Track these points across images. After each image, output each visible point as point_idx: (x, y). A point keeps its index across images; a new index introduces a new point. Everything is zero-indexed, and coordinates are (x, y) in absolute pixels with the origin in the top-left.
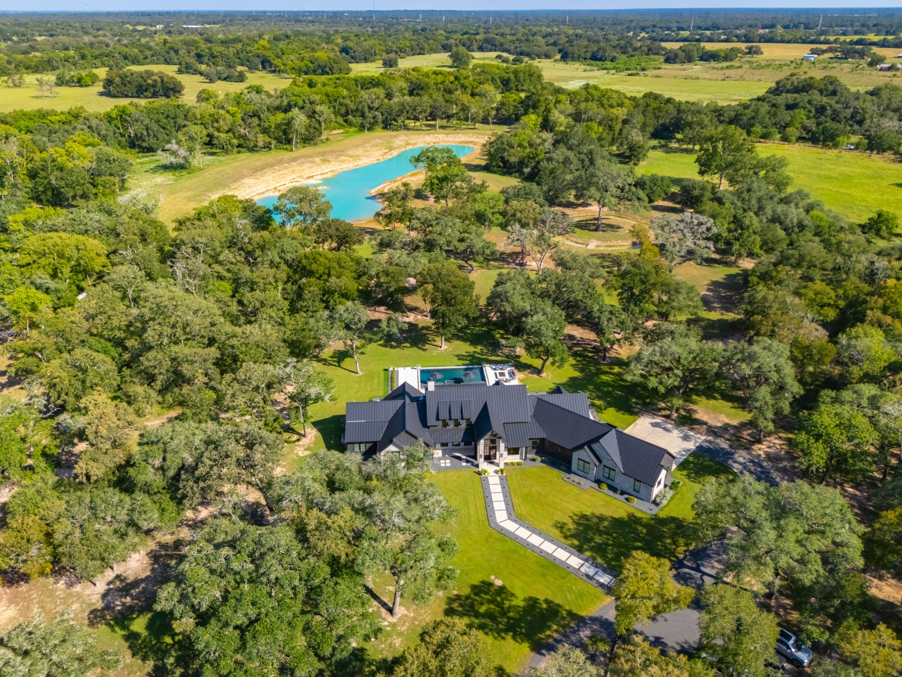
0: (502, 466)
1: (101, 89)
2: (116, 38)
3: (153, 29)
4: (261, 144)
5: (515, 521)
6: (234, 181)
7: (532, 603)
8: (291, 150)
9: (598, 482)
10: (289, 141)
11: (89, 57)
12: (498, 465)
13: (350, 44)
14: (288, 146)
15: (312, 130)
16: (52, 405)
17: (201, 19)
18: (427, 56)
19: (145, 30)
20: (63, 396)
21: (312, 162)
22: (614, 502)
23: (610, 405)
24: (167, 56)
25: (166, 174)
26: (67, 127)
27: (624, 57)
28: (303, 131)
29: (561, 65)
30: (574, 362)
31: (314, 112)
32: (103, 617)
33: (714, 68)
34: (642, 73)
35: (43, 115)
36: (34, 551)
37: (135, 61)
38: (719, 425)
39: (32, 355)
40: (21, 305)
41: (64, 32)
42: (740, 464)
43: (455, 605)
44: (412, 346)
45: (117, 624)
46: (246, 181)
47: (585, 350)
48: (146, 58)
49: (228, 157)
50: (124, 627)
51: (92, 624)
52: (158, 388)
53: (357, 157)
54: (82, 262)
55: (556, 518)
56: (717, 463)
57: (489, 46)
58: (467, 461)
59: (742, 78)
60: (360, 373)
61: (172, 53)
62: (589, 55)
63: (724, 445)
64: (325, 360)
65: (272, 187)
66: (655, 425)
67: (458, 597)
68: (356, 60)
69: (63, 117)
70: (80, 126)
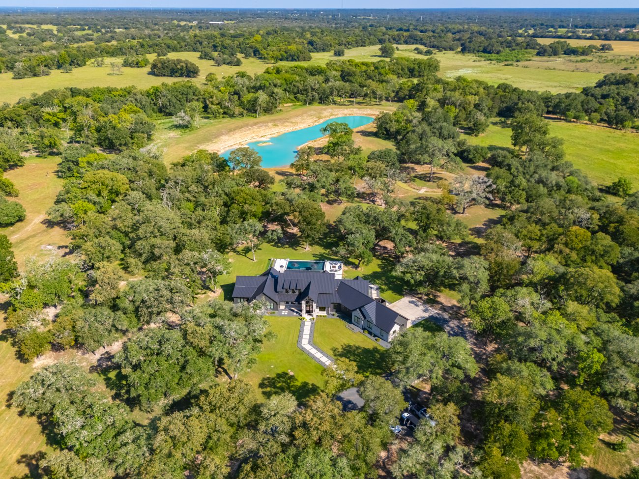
0: (315, 317)
1: (150, 70)
2: (166, 32)
3: (190, 24)
4: (237, 113)
5: (311, 345)
6: (216, 137)
7: (305, 384)
8: (256, 117)
9: (364, 329)
10: (255, 112)
11: (146, 46)
12: (312, 316)
13: (315, 39)
14: (254, 115)
15: (270, 105)
16: (86, 265)
17: (223, 17)
18: (366, 48)
19: (185, 25)
20: (92, 261)
21: (266, 126)
22: (369, 340)
23: (390, 289)
24: (195, 46)
25: (176, 131)
26: (122, 99)
27: (507, 50)
28: (264, 105)
29: (460, 56)
30: (380, 263)
31: (273, 93)
32: (96, 370)
33: (571, 61)
34: (515, 64)
35: (109, 91)
36: (66, 334)
37: (175, 49)
38: (450, 305)
39: (83, 238)
40: (79, 210)
41: (134, 25)
42: (450, 327)
43: (266, 382)
44: (290, 247)
45: (102, 373)
46: (223, 137)
47: (390, 256)
48: (182, 47)
49: (216, 120)
50: (105, 375)
51: (90, 372)
52: (143, 260)
53: (297, 123)
54: (114, 187)
55: (334, 346)
56: (438, 326)
57: (412, 41)
58: (297, 313)
59: (587, 70)
60: (255, 260)
61: (198, 44)
62: (481, 49)
63: (446, 316)
64: (238, 252)
65: (238, 142)
66: (410, 302)
67: (268, 378)
68: (317, 50)
69: (121, 93)
70: (130, 99)
